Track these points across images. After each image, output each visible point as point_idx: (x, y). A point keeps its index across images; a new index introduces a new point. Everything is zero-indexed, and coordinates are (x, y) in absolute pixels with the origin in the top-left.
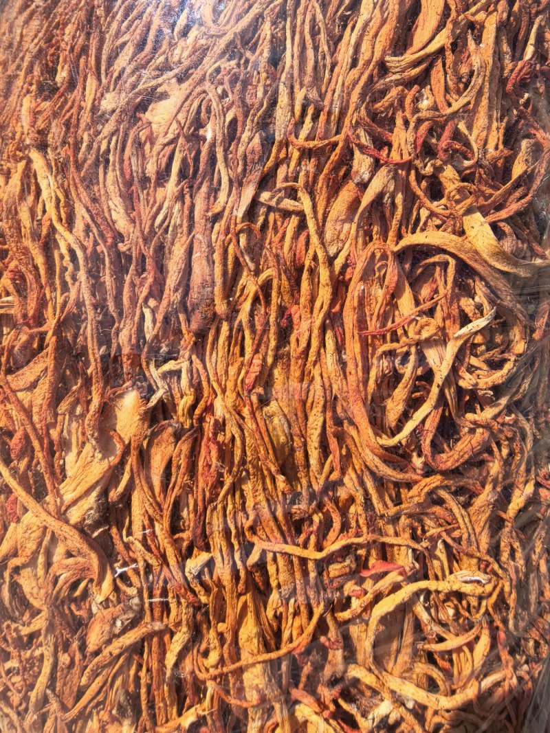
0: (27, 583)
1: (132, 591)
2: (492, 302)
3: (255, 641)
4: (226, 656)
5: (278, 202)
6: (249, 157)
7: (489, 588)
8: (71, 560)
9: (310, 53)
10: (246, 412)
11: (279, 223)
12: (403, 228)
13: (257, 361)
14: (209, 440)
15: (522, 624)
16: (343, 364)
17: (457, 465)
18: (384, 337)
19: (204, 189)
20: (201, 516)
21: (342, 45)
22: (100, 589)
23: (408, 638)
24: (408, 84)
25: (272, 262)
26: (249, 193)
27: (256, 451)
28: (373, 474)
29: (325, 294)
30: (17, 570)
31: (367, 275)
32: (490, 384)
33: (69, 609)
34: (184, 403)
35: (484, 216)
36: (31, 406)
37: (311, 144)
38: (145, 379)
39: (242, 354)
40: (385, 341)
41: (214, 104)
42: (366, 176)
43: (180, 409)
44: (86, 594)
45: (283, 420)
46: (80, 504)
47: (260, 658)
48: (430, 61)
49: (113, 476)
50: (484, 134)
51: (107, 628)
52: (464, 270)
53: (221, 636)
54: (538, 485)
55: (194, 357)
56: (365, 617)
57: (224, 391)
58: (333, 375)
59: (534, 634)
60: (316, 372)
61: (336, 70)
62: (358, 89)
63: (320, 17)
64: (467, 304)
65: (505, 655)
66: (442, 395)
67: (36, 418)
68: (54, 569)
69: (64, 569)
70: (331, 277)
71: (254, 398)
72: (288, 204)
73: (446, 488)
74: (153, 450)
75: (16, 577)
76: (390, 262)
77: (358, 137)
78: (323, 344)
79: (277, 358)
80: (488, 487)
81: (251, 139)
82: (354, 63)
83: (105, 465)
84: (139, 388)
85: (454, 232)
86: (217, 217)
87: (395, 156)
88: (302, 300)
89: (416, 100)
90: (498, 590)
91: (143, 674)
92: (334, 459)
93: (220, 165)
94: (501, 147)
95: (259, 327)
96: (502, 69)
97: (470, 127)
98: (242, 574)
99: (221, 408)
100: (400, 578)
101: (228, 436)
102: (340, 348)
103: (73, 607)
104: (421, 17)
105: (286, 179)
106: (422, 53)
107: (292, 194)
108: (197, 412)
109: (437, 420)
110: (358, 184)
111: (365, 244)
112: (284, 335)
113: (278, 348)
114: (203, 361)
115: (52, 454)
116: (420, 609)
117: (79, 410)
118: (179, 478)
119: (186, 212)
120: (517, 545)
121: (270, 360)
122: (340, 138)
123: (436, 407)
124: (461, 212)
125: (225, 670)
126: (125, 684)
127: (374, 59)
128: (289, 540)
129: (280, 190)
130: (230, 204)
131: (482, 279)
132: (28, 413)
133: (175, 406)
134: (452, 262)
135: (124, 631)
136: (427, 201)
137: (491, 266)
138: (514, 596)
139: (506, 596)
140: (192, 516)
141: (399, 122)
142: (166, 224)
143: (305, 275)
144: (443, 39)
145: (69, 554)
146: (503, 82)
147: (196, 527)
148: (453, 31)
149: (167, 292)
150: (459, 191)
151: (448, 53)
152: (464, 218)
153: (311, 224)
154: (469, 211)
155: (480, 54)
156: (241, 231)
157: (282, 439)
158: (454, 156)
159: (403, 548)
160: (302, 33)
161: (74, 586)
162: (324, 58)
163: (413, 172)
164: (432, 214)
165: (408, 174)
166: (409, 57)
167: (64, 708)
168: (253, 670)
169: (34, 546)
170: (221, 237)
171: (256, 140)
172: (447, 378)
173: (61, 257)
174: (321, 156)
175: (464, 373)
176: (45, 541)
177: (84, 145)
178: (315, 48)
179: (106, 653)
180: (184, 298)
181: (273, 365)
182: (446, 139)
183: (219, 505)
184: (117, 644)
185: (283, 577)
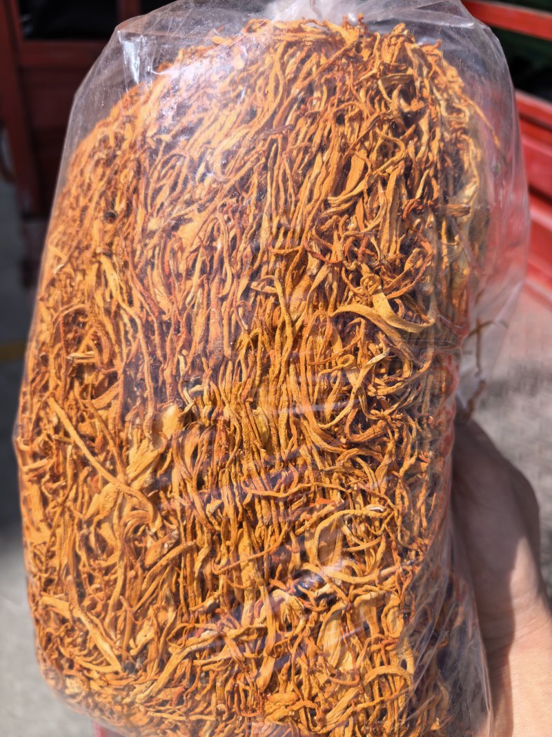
0: (105, 531)
1: (174, 527)
2: (388, 345)
3: (248, 548)
4: (231, 558)
5: (263, 288)
6: (244, 260)
7: (385, 514)
8: (135, 512)
9: (282, 194)
10: (243, 414)
11: (263, 302)
12: (338, 304)
13: (249, 383)
14: (221, 431)
15: (406, 539)
16: (299, 384)
17: (364, 440)
18: (325, 365)
19: (216, 280)
20: (216, 477)
21: (302, 189)
22: (154, 525)
23: (339, 544)
24: (341, 214)
25: (258, 323)
26: (244, 282)
27: (248, 435)
28: (316, 447)
29: (289, 344)
30: (99, 524)
31: (314, 331)
32: (385, 393)
33: (134, 543)
34: (205, 411)
35: (386, 295)
36: (107, 419)
37: (282, 252)
38: (181, 398)
39: (240, 380)
40: (325, 368)
41: (222, 228)
42: (315, 272)
43: (202, 415)
44: (144, 533)
45: (265, 419)
46: (140, 478)
47: (251, 557)
48: (354, 201)
49: (162, 457)
50: (387, 245)
51: (159, 550)
52: (371, 327)
53: (228, 548)
54: (419, 460)
55: (211, 383)
56: (312, 531)
57: (229, 402)
58: (293, 390)
59: (415, 546)
60: (284, 388)
61: (298, 205)
62: (311, 217)
63: (288, 171)
64: (373, 347)
65: (396, 556)
66: (357, 400)
67: (110, 427)
68: (125, 519)
69: (130, 518)
70: (293, 332)
71: (247, 404)
72: (268, 289)
73: (360, 456)
74: (186, 442)
75: (98, 530)
76: (328, 323)
77: (311, 247)
78: (288, 371)
79: (261, 382)
80: (387, 456)
81: (245, 249)
82: (310, 200)
83: (155, 453)
84: (177, 402)
85: (367, 305)
86: (223, 299)
88: (276, 347)
89: (346, 224)
90: (391, 516)
91: (181, 580)
92: (294, 439)
93: (226, 265)
94: (398, 252)
95: (250, 364)
96: (401, 204)
97: (378, 240)
98: (240, 510)
99: (228, 412)
100: (333, 508)
101: (232, 428)
102: (298, 374)
103: (136, 542)
104: (350, 173)
105: (267, 273)
106: (350, 194)
107: (271, 283)
108: (214, 415)
109: (354, 414)
110: (310, 276)
111: (314, 311)
112: (266, 369)
113: (261, 376)
114: (217, 385)
115: (121, 447)
116: (346, 530)
117: (138, 421)
118: (202, 457)
119: (205, 295)
120: (405, 494)
121: (257, 382)
122: (300, 248)
123: (354, 407)
124: (371, 293)
125: (230, 566)
126: (169, 586)
127: (321, 199)
128: (268, 488)
129: (263, 280)
130: (232, 289)
131: (383, 333)
132: (105, 423)
133: (199, 412)
134: (363, 321)
135: (170, 550)
136: (351, 286)
137: (388, 325)
138: (400, 519)
139: (396, 519)
140: (210, 478)
141: (335, 237)
142: (193, 302)
143: (278, 332)
144: (363, 186)
145: (134, 509)
146: (401, 211)
147: (213, 484)
148: (368, 181)
149: (194, 344)
150: (370, 278)
151: (365, 195)
152: (374, 296)
153: (281, 300)
154: (376, 292)
155: (384, 196)
156: (239, 306)
157: (264, 429)
158: (368, 259)
159: (335, 491)
160: (277, 182)
161: (136, 530)
162: (291, 197)
163: (343, 269)
164: (355, 295)
165: (341, 270)
167: (131, 606)
168: (247, 568)
169: (112, 505)
170: (227, 310)
171: (249, 249)
172: (359, 389)
173: (125, 325)
174: (289, 257)
175: (371, 387)
176: (119, 501)
177: (138, 253)
178: (286, 191)
179: (158, 565)
180: (205, 348)
181: (259, 386)
182: (362, 248)
183: (227, 470)
184: (165, 558)
185: (264, 511)
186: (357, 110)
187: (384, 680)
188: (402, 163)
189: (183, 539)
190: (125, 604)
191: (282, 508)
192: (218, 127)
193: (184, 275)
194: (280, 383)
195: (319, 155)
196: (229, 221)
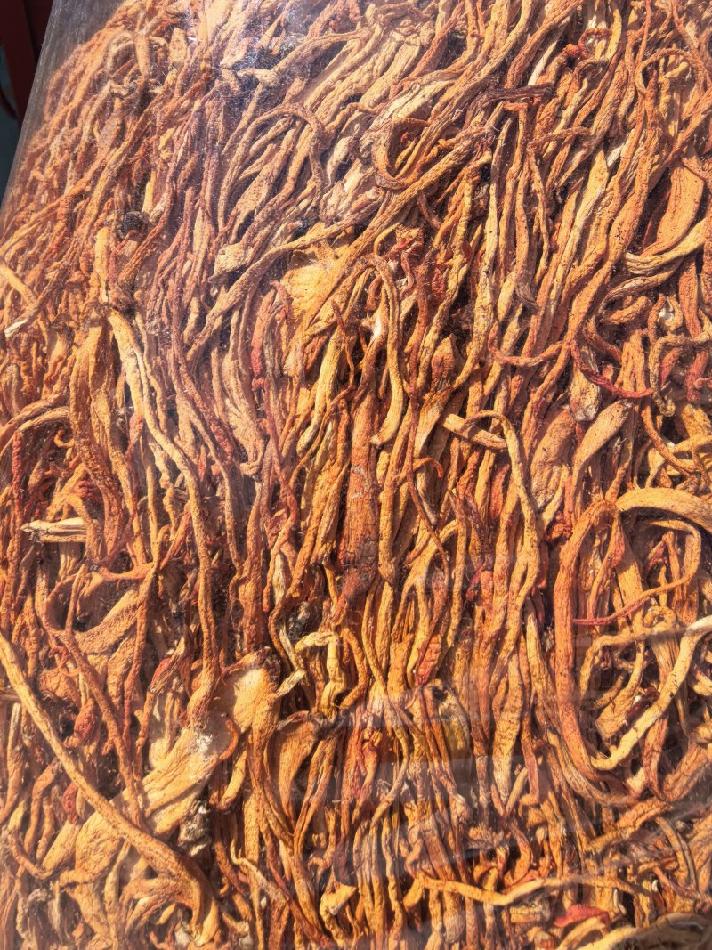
1: (243, 927)
5: (473, 433)
6: (436, 370)
9: (523, 233)
10: (416, 709)
11: (465, 456)
12: (629, 476)
13: (435, 646)
17: (685, 793)
19: (367, 403)
20: (347, 842)
21: (564, 222)
22: (202, 928)
24: (651, 291)
25: (458, 511)
26: (429, 417)
29: (530, 564)
33: (148, 939)
34: (328, 691)
37: (521, 362)
41: (386, 288)
42: (592, 412)
43: (323, 697)
45: (463, 722)
46: (171, 807)
49: (221, 773)
55: (345, 630)
57: (385, 676)
58: (535, 671)
60: (512, 665)
61: (555, 257)
63: (537, 182)
64: (710, 590)
67: (113, 690)
68: (129, 890)
69: (143, 893)
71: (428, 693)
72: (484, 438)
76: (615, 525)
79: (458, 638)
81: (437, 343)
83: (212, 760)
84: (268, 668)
85: (696, 492)
86: (381, 448)
88: (497, 568)
92: (530, 771)
93: (391, 368)
95: (439, 597)
98: (398, 917)
99: (380, 700)
103: (153, 938)
105: (480, 405)
108: (346, 702)
109: (663, 733)
113: (460, 626)
114: (357, 636)
119: (343, 435)
121: (450, 642)
123: (662, 717)
124: (708, 466)
127: (611, 257)
128: (463, 877)
129: (476, 420)
130: (403, 429)
133: (315, 692)
134: (698, 536)
140: (332, 839)
142: (313, 447)
143: (503, 533)
144: (700, 236)
145: (151, 873)
147: (338, 855)
156: (420, 469)
159: (607, 890)
160: (512, 204)
162: (538, 238)
163: (648, 407)
164: (668, 462)
165: (641, 409)
169: (105, 862)
170: (391, 474)
171: (447, 345)
173: (157, 473)
174: (532, 376)
177: (192, 318)
178: (531, 223)
181: (454, 650)
183: (372, 828)
194: (503, 655)
195: (600, 155)
196: (399, 273)
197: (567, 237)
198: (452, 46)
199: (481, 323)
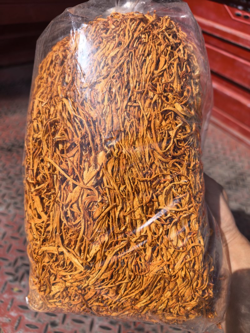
3: (138, 202)
4: (131, 208)
5: (132, 104)
6: (125, 95)
7: (188, 183)
8: (89, 196)
9: (136, 71)
12: (161, 108)
15: (196, 193)
19: (114, 103)
20: (122, 177)
22: (99, 199)
24: (159, 76)
25: (133, 117)
26: (125, 102)
27: (134, 159)
28: (160, 160)
29: (146, 123)
30: (71, 207)
31: (155, 118)
34: (115, 152)
35: (179, 104)
36: (73, 161)
37: (139, 91)
38: (104, 149)
41: (114, 83)
42: (152, 97)
44: (93, 205)
45: (139, 152)
46: (89, 183)
47: (139, 206)
48: (163, 72)
49: (98, 173)
50: (176, 86)
51: (101, 210)
52: (176, 115)
53: (130, 204)
54: (195, 163)
55: (116, 141)
56: (162, 192)
57: (125, 147)
58: (150, 140)
60: (146, 140)
61: (143, 74)
62: (148, 78)
63: (137, 62)
64: (177, 122)
65: (192, 199)
66: (174, 141)
68: (84, 201)
69: (87, 199)
70: (147, 118)
71: (132, 147)
72: (135, 104)
73: (176, 162)
75: (71, 209)
76: (160, 115)
78: (147, 133)
79: (136, 139)
81: (125, 90)
82: (146, 73)
83: (96, 172)
84: (103, 151)
85: (173, 107)
86: (117, 110)
87: (158, 92)
88: (141, 125)
89: (161, 80)
91: (110, 221)
92: (152, 158)
93: (117, 96)
94: (180, 89)
95: (132, 132)
97: (173, 85)
98: (134, 187)
99: (124, 151)
103: (89, 210)
104: (160, 62)
105: (134, 99)
106: (162, 70)
107: (135, 102)
108: (119, 153)
109: (173, 146)
110: (150, 99)
111: (154, 111)
114: (119, 142)
115: (80, 172)
118: (116, 169)
119: (110, 108)
121: (135, 139)
122: (145, 89)
123: (173, 144)
125: (131, 211)
127: (151, 72)
129: (133, 101)
130: (121, 106)
131: (179, 116)
133: (113, 154)
134: (173, 113)
135: (105, 209)
136: (166, 102)
137: (181, 114)
138: (193, 184)
139: (191, 185)
140: (120, 178)
141: (158, 85)
142: (106, 112)
143: (141, 119)
144: (166, 66)
146: (179, 76)
148: (168, 65)
150: (173, 98)
151: (167, 70)
152: (174, 104)
153: (141, 108)
154: (175, 102)
156: (125, 111)
157: (140, 156)
158: (172, 91)
159: (169, 176)
161: (89, 204)
164: (168, 104)
165: (161, 96)
166: (159, 71)
167: (88, 238)
168: (138, 211)
169: (79, 195)
170: (120, 113)
171: (126, 90)
172: (174, 137)
173: (77, 124)
174: (141, 93)
175: (178, 136)
176: (82, 193)
178: (137, 70)
179: (101, 216)
180: (113, 128)
181: (136, 140)
182: (168, 88)
183: (127, 173)
184: (103, 213)
185: (143, 187)
186: (159, 42)
187: (194, 249)
188: (177, 60)
189: (110, 204)
190: (85, 238)
191: (149, 185)
192: (107, 49)
193: (101, 102)
194: (144, 138)
195: (148, 57)
196: (116, 81)
197: (144, 71)
198: (120, 43)
199: (132, 86)
